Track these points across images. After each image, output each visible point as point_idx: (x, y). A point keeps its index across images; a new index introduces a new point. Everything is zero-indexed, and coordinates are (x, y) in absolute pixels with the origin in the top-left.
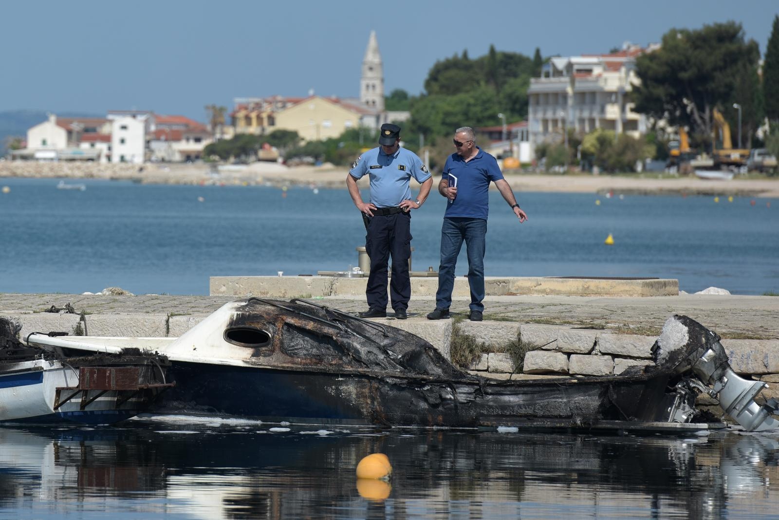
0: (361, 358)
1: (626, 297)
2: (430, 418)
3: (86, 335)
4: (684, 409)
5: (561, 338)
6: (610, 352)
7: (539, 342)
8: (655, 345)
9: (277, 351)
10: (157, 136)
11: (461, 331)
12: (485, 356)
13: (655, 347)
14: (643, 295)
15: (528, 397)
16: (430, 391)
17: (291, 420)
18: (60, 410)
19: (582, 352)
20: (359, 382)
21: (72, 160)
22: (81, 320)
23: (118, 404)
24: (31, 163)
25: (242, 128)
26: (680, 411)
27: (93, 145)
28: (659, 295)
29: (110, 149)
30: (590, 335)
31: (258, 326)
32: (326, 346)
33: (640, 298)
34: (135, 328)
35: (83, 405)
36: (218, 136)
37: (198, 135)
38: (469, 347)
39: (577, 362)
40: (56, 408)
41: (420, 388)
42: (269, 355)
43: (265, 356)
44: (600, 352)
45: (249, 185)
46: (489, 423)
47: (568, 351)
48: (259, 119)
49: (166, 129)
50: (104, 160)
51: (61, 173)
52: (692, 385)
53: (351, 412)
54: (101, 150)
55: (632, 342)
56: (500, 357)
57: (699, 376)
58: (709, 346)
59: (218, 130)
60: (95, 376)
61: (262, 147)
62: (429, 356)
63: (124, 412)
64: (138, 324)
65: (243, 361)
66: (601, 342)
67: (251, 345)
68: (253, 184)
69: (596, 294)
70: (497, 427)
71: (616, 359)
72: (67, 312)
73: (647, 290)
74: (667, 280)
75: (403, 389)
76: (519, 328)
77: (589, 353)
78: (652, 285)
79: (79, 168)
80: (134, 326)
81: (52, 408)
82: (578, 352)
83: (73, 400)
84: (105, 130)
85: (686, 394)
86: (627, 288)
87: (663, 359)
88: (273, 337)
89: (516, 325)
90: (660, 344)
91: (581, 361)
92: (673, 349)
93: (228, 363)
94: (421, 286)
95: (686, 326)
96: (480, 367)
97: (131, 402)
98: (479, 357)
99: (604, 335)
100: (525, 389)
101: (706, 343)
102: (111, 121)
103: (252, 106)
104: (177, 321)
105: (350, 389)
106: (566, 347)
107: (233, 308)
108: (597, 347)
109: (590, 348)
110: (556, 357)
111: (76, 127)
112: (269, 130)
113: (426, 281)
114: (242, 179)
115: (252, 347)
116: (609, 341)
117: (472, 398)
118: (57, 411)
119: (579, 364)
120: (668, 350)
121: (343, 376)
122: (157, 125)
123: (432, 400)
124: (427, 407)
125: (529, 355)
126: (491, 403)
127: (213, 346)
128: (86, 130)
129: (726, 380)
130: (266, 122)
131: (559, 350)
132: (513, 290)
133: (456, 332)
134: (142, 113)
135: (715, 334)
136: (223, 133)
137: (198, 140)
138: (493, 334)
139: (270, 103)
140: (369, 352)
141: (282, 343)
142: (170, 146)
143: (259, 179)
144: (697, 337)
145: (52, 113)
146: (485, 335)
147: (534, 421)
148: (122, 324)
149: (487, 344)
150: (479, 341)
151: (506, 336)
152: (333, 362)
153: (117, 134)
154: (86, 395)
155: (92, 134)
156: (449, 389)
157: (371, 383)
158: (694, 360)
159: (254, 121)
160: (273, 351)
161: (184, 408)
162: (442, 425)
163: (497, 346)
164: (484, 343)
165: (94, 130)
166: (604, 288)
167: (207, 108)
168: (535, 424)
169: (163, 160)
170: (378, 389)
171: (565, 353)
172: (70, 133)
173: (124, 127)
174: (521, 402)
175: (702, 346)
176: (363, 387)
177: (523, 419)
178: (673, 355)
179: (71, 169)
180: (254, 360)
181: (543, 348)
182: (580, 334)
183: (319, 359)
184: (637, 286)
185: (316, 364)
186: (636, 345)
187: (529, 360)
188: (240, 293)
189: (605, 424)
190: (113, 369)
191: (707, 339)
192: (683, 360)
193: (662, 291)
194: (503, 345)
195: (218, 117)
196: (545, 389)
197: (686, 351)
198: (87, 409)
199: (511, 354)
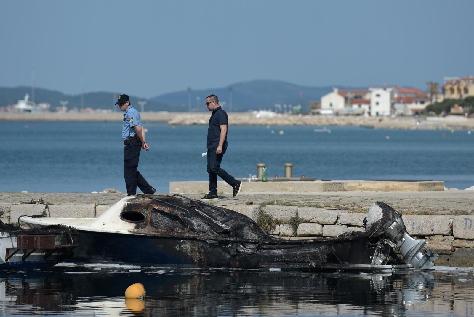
0: (194, 228)
1: (409, 192)
2: (232, 264)
3: (50, 217)
4: (380, 257)
5: (318, 215)
6: (345, 223)
7: (308, 218)
8: (365, 219)
9: (149, 225)
10: (398, 101)
11: (264, 212)
12: (278, 226)
13: (365, 221)
14: (419, 190)
15: (287, 250)
16: (231, 247)
17: (156, 265)
18: (9, 261)
19: (330, 224)
20: (192, 242)
21: (347, 115)
22: (46, 208)
23: (46, 257)
24: (316, 117)
25: (449, 95)
26: (378, 258)
27: (360, 106)
28: (430, 191)
29: (370, 108)
30: (334, 214)
31: (139, 211)
32: (176, 222)
33: (418, 192)
34: (76, 212)
35: (24, 258)
36: (434, 100)
37: (423, 100)
38: (268, 221)
39: (327, 229)
40: (6, 260)
41: (226, 246)
42: (144, 228)
43: (142, 228)
44: (340, 223)
45: (438, 129)
46: (264, 266)
47: (322, 223)
48: (459, 90)
49: (403, 96)
50: (366, 115)
51: (333, 123)
52: (386, 243)
53: (189, 261)
54: (364, 110)
55: (358, 217)
56: (286, 227)
57: (389, 237)
58: (394, 220)
59: (434, 97)
60: (27, 241)
61: (453, 107)
62: (250, 227)
63: (49, 262)
64: (79, 210)
65: (129, 231)
66: (341, 217)
67: (135, 221)
68: (440, 128)
69: (393, 190)
70: (269, 268)
71: (349, 227)
72: (40, 204)
73: (422, 187)
74: (436, 182)
75: (217, 246)
76: (297, 210)
77: (334, 224)
78: (425, 185)
79: (343, 120)
80: (76, 211)
81: (4, 260)
82: (328, 223)
83: (17, 255)
84: (367, 97)
85: (381, 248)
86: (410, 186)
87: (369, 227)
88: (146, 216)
89: (295, 208)
90: (367, 219)
91: (329, 229)
92: (374, 222)
93: (120, 232)
94: (290, 186)
95: (381, 208)
96: (275, 233)
97: (54, 255)
98: (274, 227)
99: (342, 214)
100: (285, 246)
101: (392, 218)
102: (371, 92)
103: (454, 82)
104: (101, 208)
105: (187, 247)
106: (322, 221)
107: (126, 200)
108: (338, 221)
109: (335, 221)
110: (315, 227)
111: (350, 95)
112: (465, 96)
113: (292, 183)
114: (434, 126)
115: (135, 223)
116: (345, 217)
117: (255, 251)
118: (7, 262)
119: (328, 230)
120: (371, 222)
121: (183, 239)
122: (398, 93)
123: (232, 253)
124: (229, 257)
125: (300, 225)
126: (265, 254)
127: (114, 222)
128: (356, 97)
129: (404, 239)
130: (463, 92)
131: (318, 222)
132: (346, 188)
133: (261, 213)
134: (390, 87)
135: (398, 213)
136: (437, 98)
137: (422, 103)
138: (282, 214)
139: (465, 80)
140: (199, 225)
141: (151, 220)
142: (406, 107)
143: (444, 126)
144: (387, 214)
145: (336, 87)
146: (278, 214)
147: (290, 265)
148: (70, 210)
149: (279, 219)
150: (275, 217)
151: (289, 215)
152: (179, 231)
153: (374, 100)
154: (25, 252)
155: (359, 100)
156: (242, 246)
157: (198, 243)
158: (385, 228)
159: (456, 91)
160: (146, 225)
161: (100, 259)
162: (239, 268)
163: (285, 220)
164: (277, 219)
165: (361, 97)
166: (397, 187)
167: (427, 83)
168: (290, 266)
169: (402, 115)
170: (202, 246)
171: (321, 224)
172: (346, 99)
173: (378, 96)
174: (282, 254)
175: (390, 220)
176: (194, 245)
177: (283, 263)
178: (374, 225)
179: (339, 120)
180: (136, 230)
181: (311, 221)
182: (329, 213)
183: (172, 229)
184: (415, 185)
185: (170, 232)
186: (360, 219)
187: (300, 229)
188: (187, 191)
189: (329, 266)
190: (39, 237)
191: (393, 216)
192: (380, 228)
193: (433, 188)
194: (288, 220)
195: (434, 89)
196: (296, 245)
197: (381, 223)
198: (26, 260)
199: (292, 225)
